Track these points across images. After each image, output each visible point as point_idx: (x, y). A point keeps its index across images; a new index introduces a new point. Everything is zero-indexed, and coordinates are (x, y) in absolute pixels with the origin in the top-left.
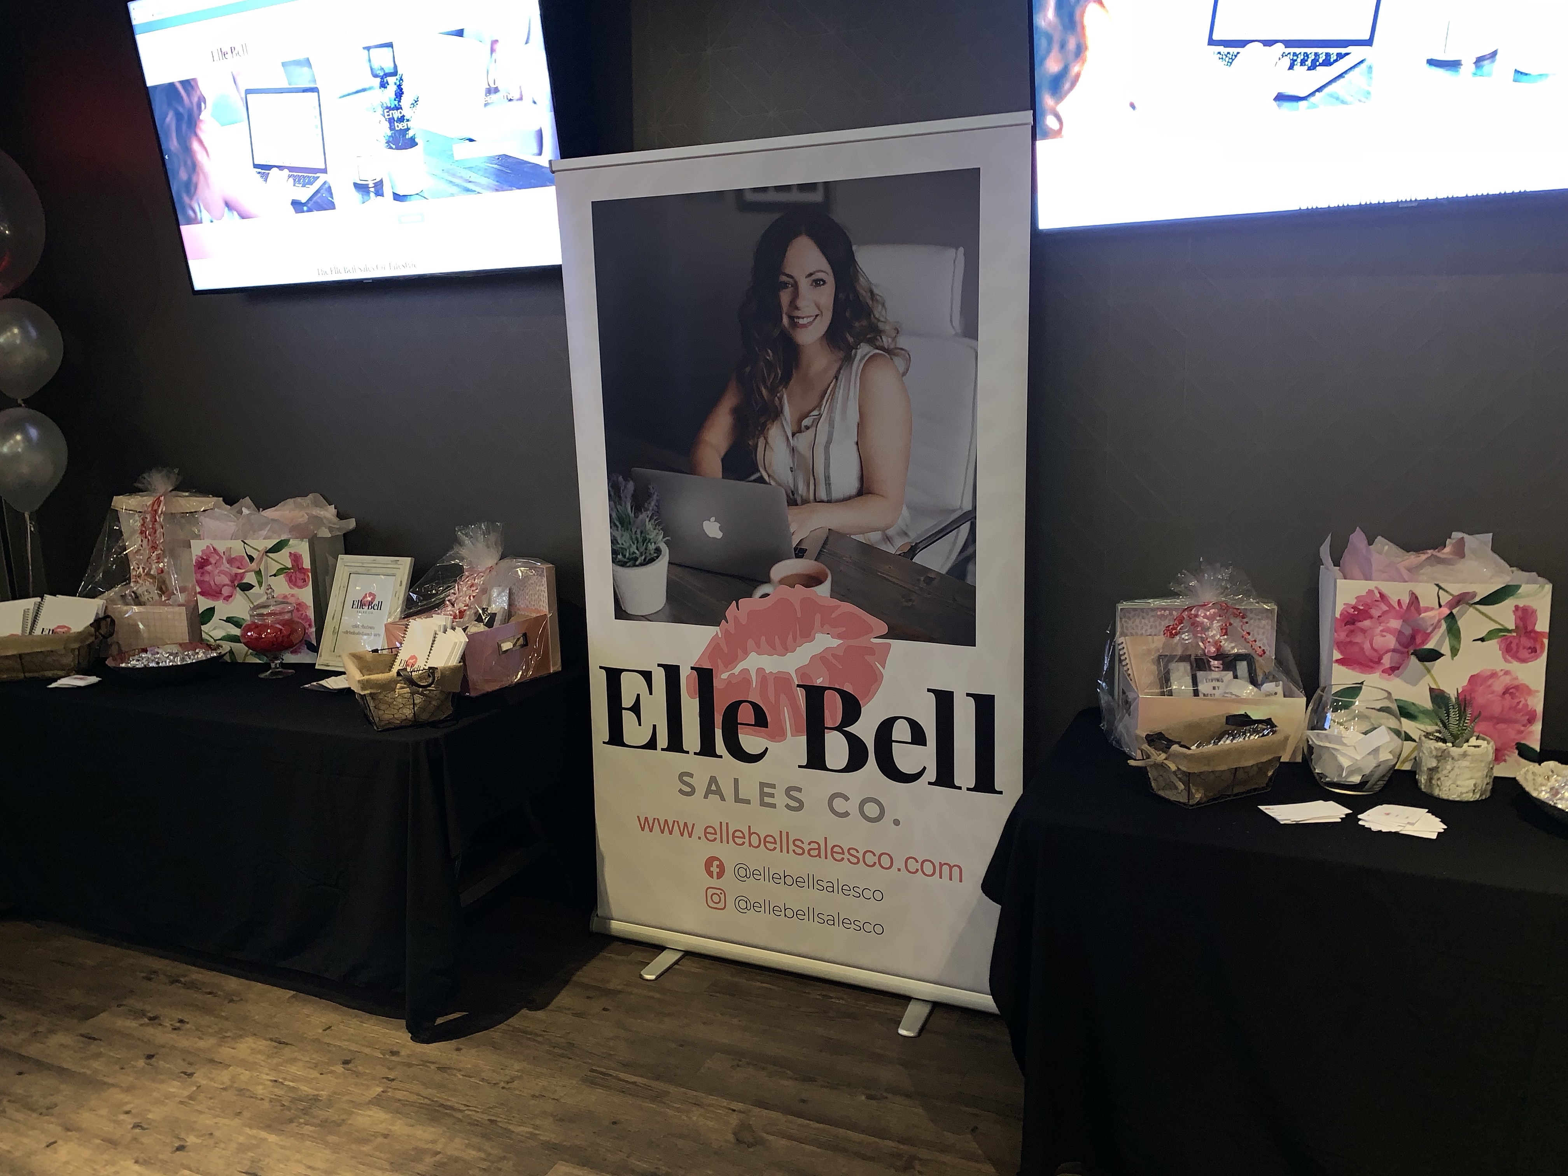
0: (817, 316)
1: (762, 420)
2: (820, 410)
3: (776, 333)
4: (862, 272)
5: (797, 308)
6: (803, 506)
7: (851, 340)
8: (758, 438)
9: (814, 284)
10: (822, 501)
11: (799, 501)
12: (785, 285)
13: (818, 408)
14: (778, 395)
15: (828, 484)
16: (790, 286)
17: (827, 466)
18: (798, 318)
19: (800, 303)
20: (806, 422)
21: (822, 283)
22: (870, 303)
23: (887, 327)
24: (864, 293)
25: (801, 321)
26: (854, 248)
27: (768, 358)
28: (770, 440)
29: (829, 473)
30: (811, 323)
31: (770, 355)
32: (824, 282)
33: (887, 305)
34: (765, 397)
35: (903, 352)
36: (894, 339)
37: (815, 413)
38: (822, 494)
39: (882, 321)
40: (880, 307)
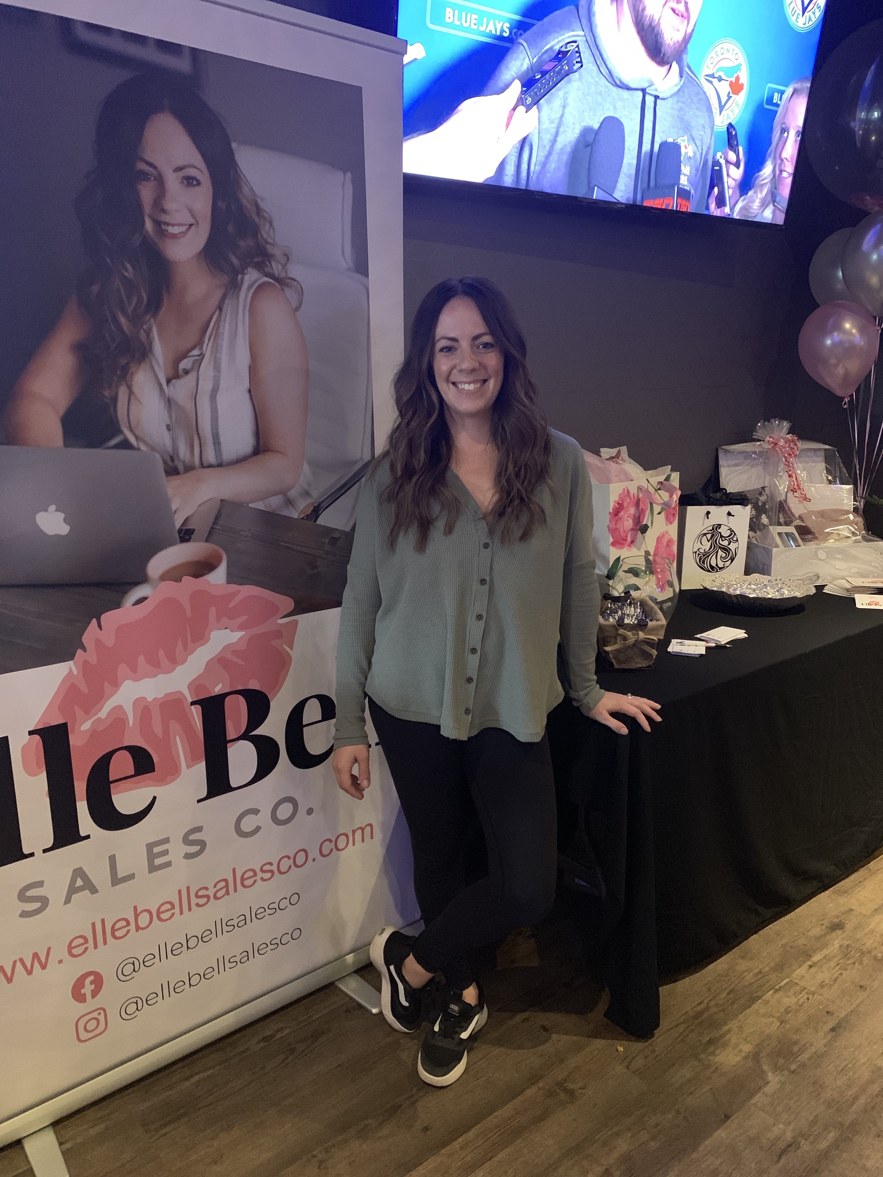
0: (191, 225)
1: (123, 361)
2: (201, 348)
3: (137, 241)
4: (243, 178)
5: (164, 211)
6: (187, 475)
7: (235, 261)
8: (118, 387)
9: (185, 182)
10: (210, 466)
11: (181, 467)
12: (144, 176)
13: (199, 347)
14: (144, 327)
15: (217, 443)
16: (152, 178)
17: (215, 419)
18: (167, 224)
19: (170, 205)
20: (185, 364)
21: (195, 183)
22: (256, 218)
23: (277, 252)
24: (249, 206)
25: (171, 230)
26: (234, 145)
27: (126, 274)
28: (136, 389)
29: (217, 429)
30: (184, 234)
31: (129, 272)
32: (198, 182)
33: (275, 223)
34: (125, 328)
35: (295, 283)
36: (284, 266)
37: (196, 352)
38: (210, 456)
39: (270, 243)
40: (267, 225)
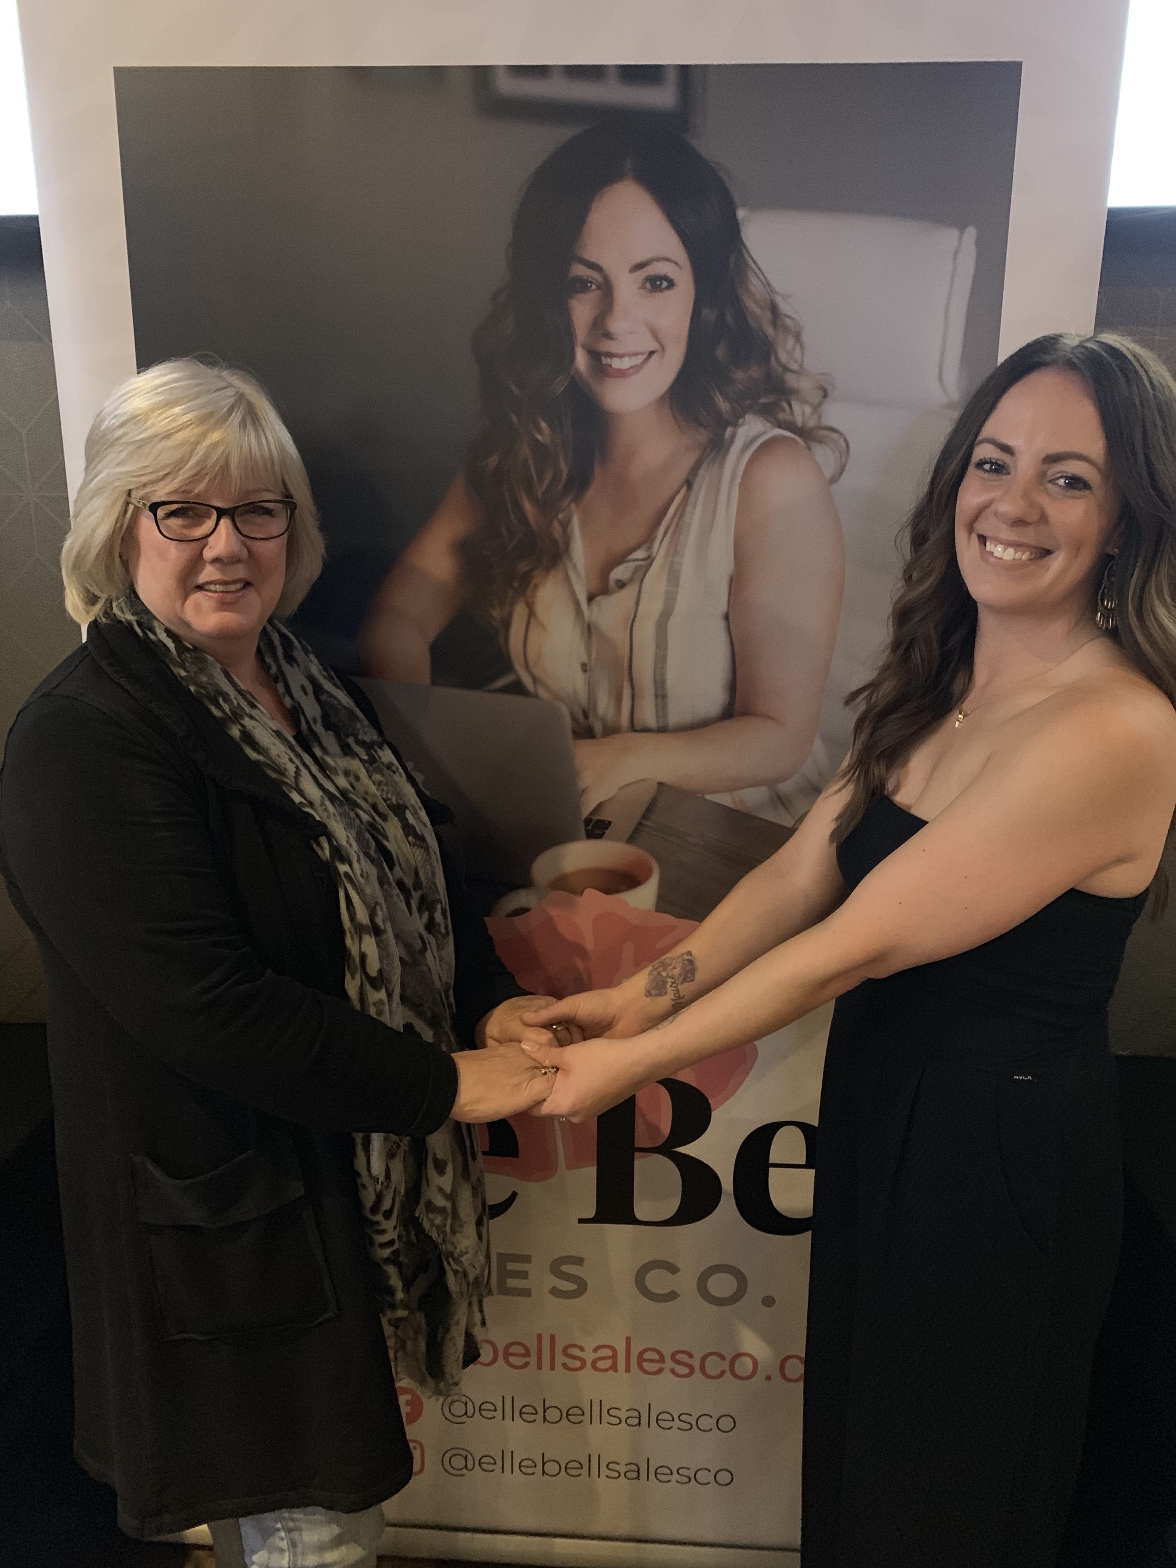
0: (651, 353)
1: (523, 567)
2: (650, 548)
3: (560, 386)
4: (753, 265)
5: (608, 336)
6: (606, 740)
7: (723, 405)
8: (513, 604)
9: (648, 285)
10: (647, 730)
11: (598, 728)
12: (583, 285)
13: (645, 546)
14: (560, 516)
15: (661, 696)
16: (594, 287)
17: (661, 659)
18: (611, 355)
19: (617, 325)
20: (619, 573)
21: (665, 284)
22: (770, 331)
23: (805, 385)
24: (757, 311)
25: (616, 363)
26: (741, 214)
27: (539, 437)
28: (539, 609)
29: (663, 674)
30: (637, 368)
31: (544, 433)
32: (671, 284)
33: (805, 337)
34: (531, 519)
35: (835, 436)
36: (817, 408)
37: (640, 554)
38: (648, 715)
39: (793, 371)
40: (790, 342)
